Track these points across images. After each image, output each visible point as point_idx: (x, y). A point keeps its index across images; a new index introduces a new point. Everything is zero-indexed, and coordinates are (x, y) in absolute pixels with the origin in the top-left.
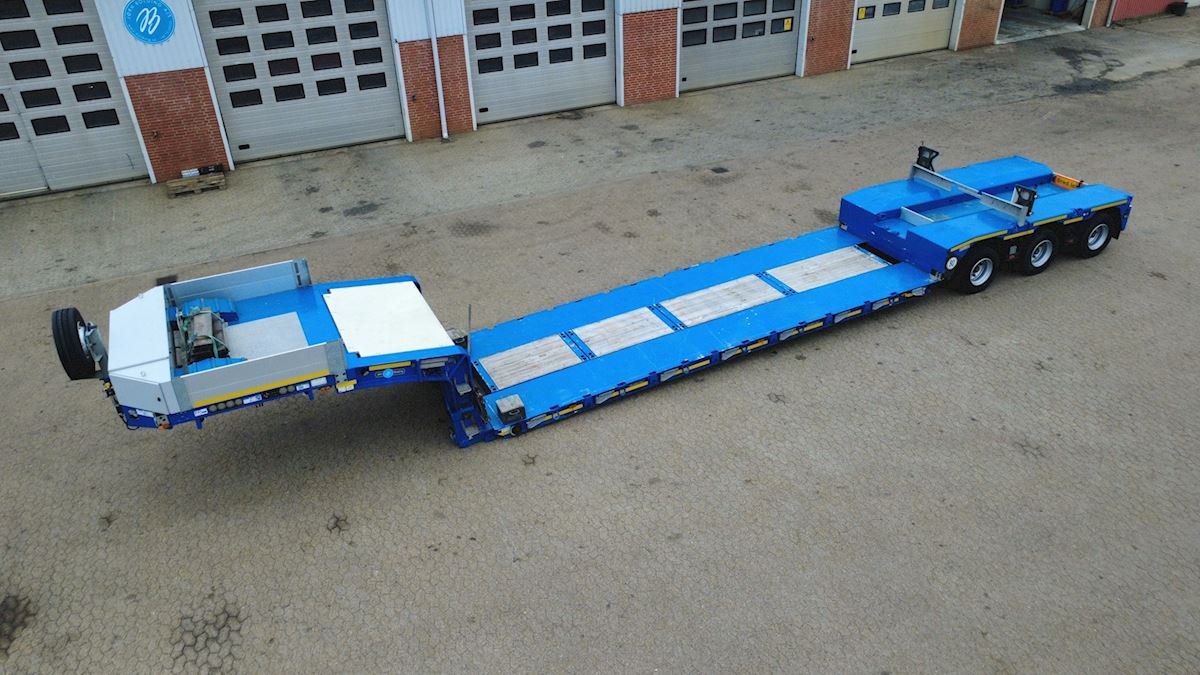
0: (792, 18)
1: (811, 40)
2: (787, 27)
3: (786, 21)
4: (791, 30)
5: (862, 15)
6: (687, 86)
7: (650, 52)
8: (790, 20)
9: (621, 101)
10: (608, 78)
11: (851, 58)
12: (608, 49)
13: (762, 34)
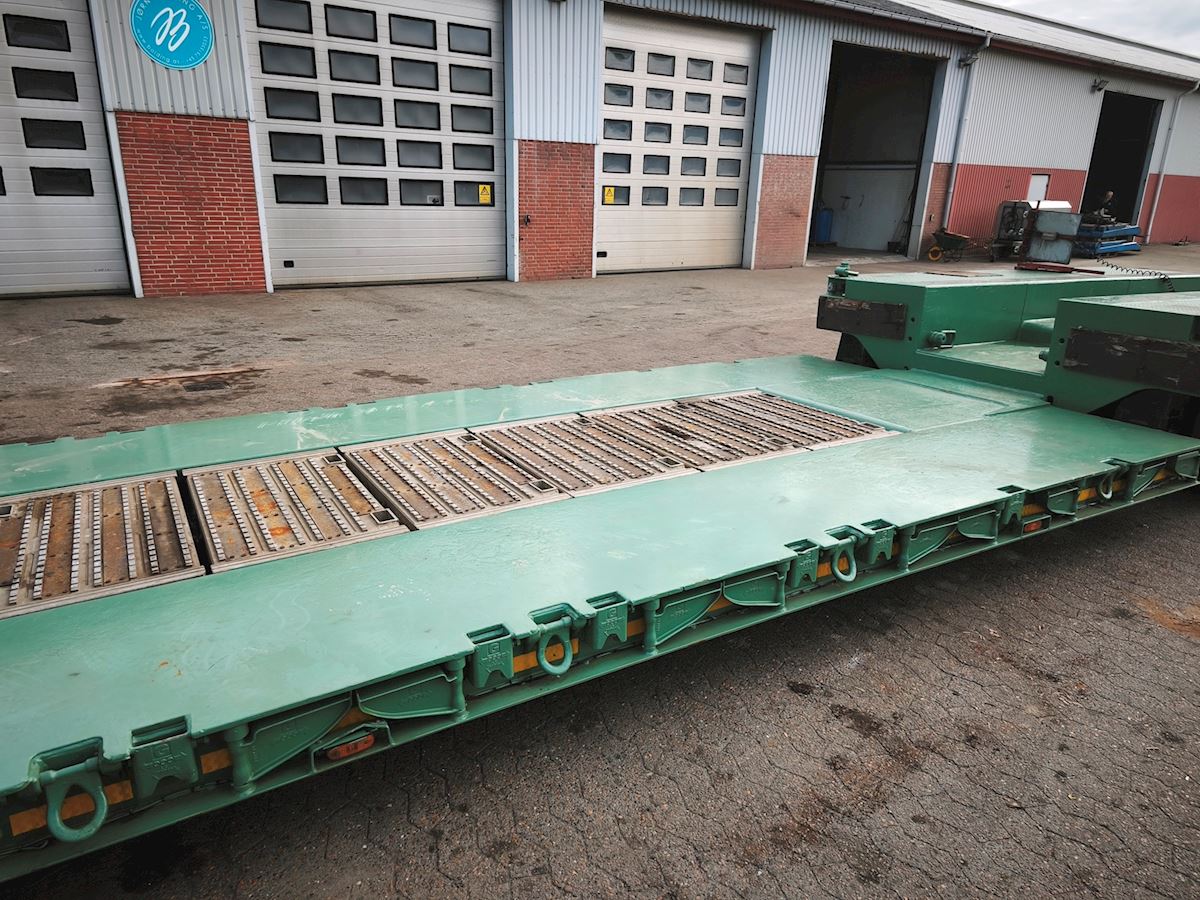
0: (492, 184)
1: (525, 221)
2: (485, 198)
3: (481, 187)
4: (492, 204)
5: (610, 199)
6: (290, 276)
7: (193, 197)
8: (488, 187)
9: (139, 291)
10: (107, 242)
11: (598, 264)
12: (98, 181)
13: (439, 202)
